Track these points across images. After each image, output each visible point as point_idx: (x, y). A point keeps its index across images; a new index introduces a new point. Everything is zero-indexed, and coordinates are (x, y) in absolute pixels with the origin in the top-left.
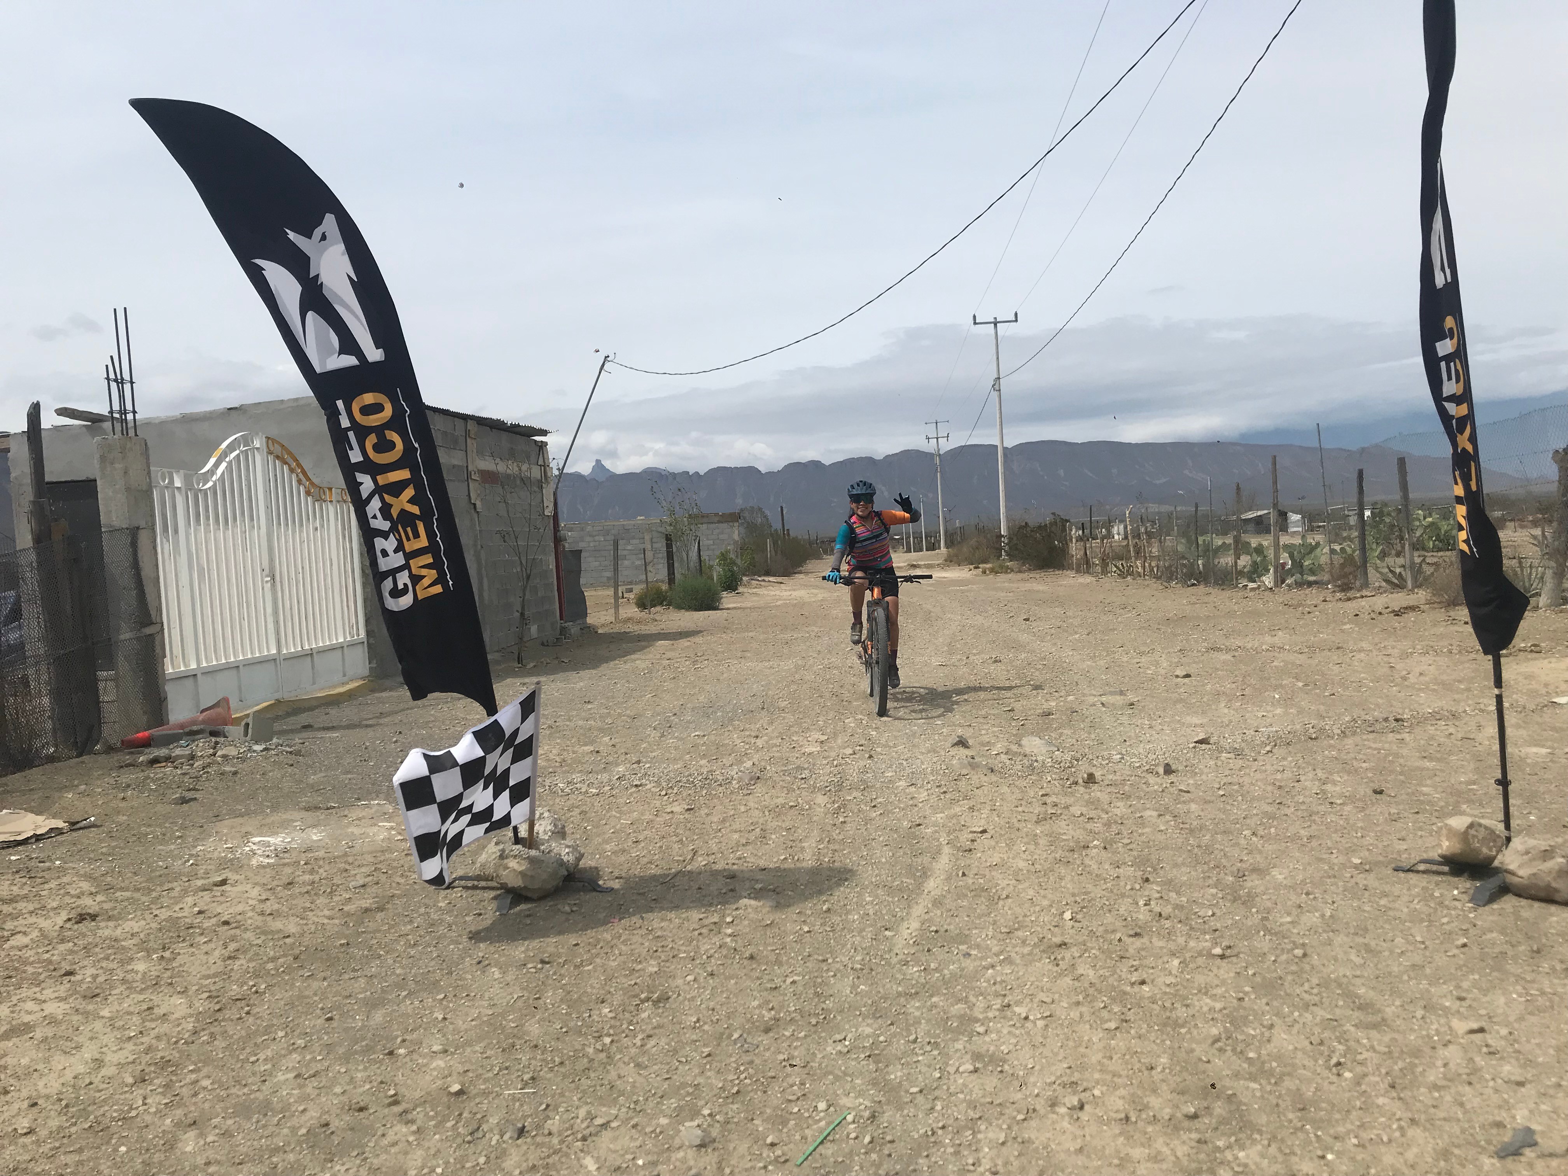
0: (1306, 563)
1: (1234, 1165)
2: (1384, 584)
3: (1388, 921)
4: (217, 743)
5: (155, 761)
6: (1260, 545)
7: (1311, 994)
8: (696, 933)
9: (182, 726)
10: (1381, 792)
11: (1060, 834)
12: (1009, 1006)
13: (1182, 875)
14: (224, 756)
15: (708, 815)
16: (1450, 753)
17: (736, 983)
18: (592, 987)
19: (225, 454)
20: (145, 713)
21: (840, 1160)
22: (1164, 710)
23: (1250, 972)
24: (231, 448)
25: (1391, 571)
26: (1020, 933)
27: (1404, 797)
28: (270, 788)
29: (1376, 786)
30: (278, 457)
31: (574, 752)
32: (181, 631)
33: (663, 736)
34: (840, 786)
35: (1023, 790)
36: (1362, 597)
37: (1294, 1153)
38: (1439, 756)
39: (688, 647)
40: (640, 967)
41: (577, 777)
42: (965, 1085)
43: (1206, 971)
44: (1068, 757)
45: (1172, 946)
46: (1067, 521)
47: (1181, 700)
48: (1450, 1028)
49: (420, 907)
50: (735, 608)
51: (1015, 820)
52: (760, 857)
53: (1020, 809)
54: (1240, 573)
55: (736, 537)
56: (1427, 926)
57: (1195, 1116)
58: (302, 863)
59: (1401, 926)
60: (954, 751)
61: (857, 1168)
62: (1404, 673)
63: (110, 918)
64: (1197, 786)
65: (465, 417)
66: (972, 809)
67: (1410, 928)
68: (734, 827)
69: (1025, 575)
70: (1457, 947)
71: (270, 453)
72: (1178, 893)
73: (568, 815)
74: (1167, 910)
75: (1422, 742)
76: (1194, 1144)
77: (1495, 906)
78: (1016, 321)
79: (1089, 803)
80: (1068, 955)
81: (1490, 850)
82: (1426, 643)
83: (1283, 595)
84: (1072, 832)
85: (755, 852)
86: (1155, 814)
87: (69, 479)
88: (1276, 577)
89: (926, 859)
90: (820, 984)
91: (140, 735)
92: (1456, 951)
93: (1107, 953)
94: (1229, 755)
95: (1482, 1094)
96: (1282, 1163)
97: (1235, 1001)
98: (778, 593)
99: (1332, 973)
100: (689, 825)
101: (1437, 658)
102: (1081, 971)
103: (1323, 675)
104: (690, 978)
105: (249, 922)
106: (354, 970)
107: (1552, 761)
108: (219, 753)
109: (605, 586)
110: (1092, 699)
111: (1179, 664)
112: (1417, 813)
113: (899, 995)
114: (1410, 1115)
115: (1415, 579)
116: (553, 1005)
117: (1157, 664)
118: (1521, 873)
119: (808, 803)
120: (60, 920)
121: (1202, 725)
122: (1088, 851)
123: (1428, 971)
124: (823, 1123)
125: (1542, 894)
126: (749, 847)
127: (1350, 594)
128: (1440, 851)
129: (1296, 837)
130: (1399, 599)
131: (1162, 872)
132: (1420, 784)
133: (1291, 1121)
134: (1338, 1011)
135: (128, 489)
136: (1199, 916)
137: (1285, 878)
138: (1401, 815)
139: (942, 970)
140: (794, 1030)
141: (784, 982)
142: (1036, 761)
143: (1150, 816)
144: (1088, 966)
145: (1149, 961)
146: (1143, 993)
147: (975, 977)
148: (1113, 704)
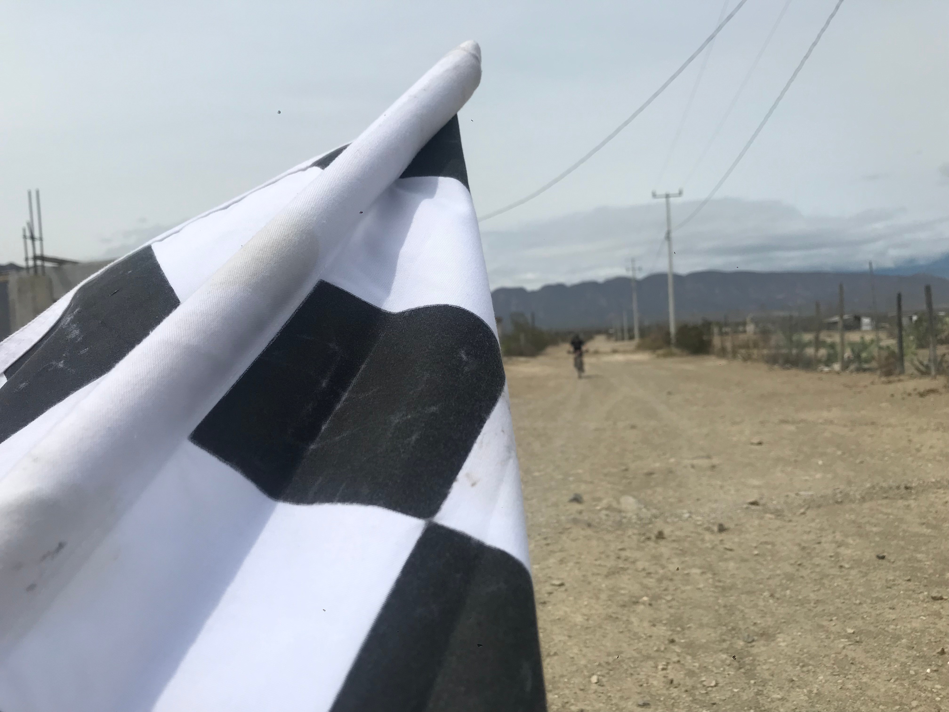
0: (863, 356)
2: (915, 372)
6: (832, 341)
10: (883, 558)
25: (921, 363)
27: (901, 563)
29: (880, 551)
35: (607, 544)
36: (899, 381)
46: (711, 323)
47: (750, 464)
51: (590, 574)
54: (819, 361)
60: (569, 506)
62: (919, 445)
66: (561, 561)
69: (684, 359)
74: (679, 676)
75: (924, 509)
79: (653, 558)
82: (938, 420)
83: (846, 377)
88: (842, 365)
94: (771, 516)
101: (945, 434)
103: (858, 445)
111: (757, 434)
115: (937, 369)
117: (742, 432)
122: (636, 607)
127: (891, 378)
129: (806, 601)
130: (925, 384)
131: (687, 633)
132: (916, 550)
136: (704, 686)
137: (787, 646)
138: (896, 582)
142: (625, 517)
143: (695, 573)
148: (700, 466)
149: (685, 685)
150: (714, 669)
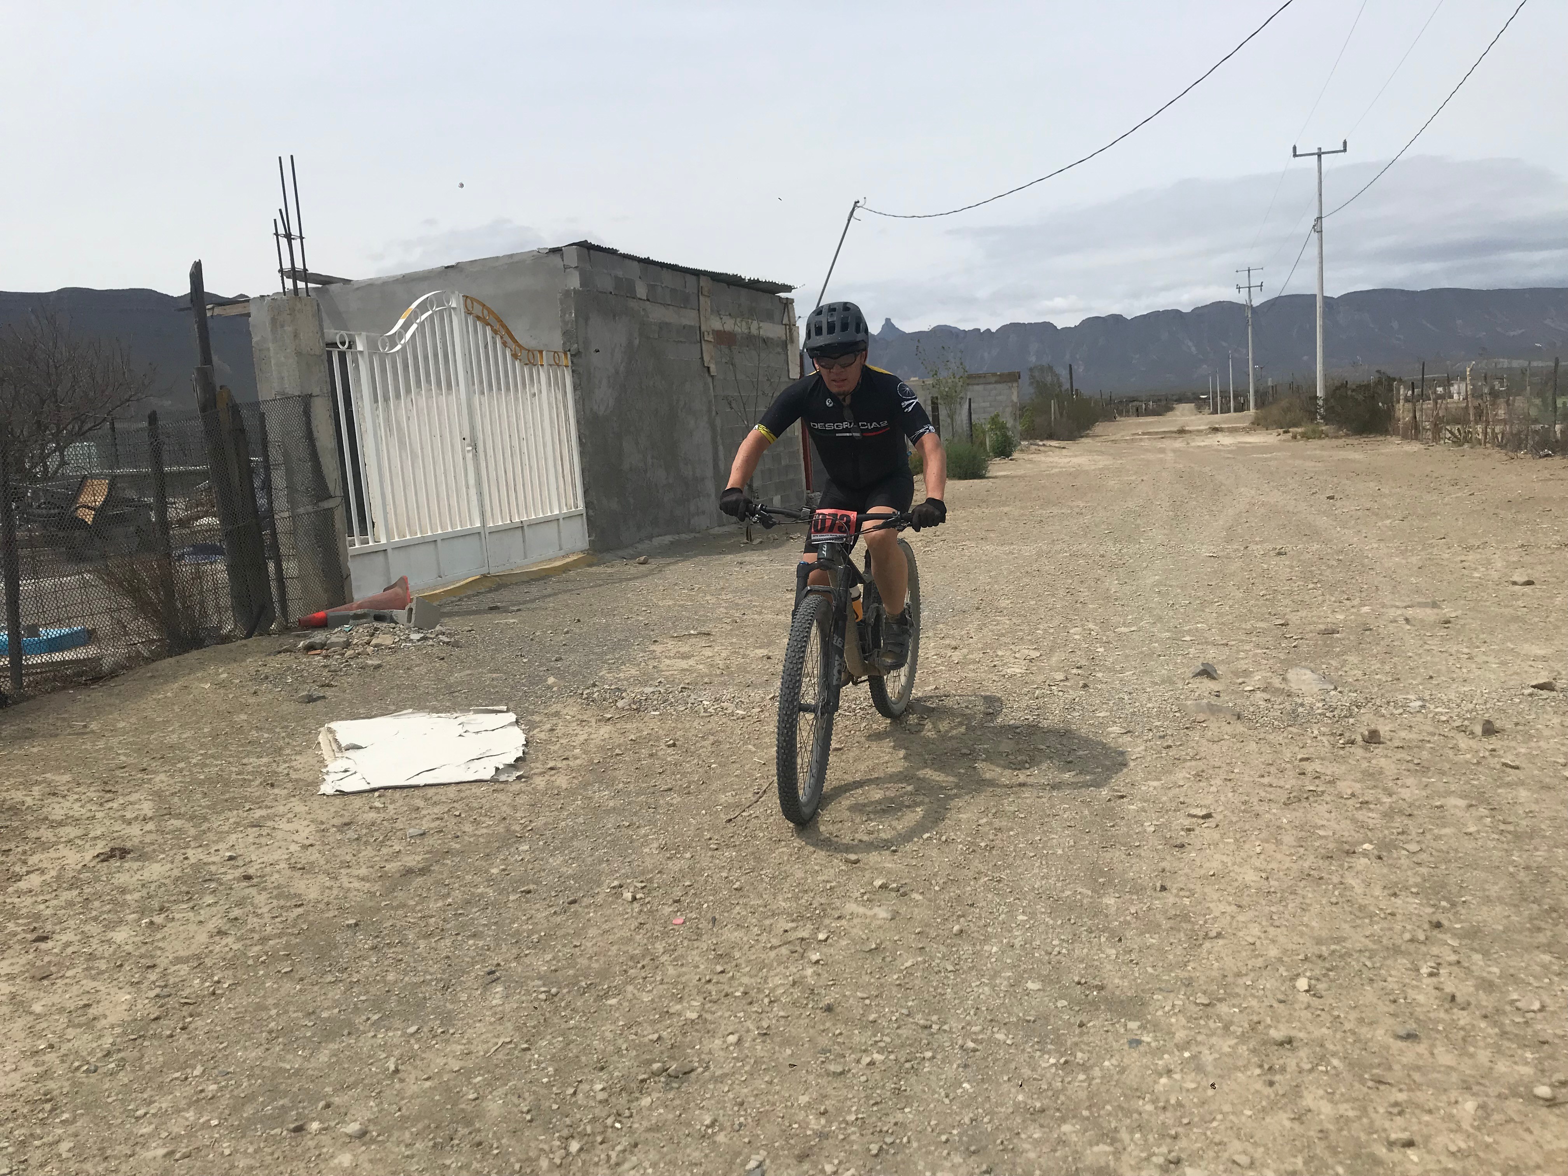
4: (376, 629)
5: (310, 648)
9: (358, 607)
11: (1316, 826)
13: (1497, 921)
14: (376, 646)
19: (415, 315)
20: (325, 591)
22: (1492, 632)
24: (422, 308)
26: (1223, 1009)
30: (478, 318)
31: (744, 656)
35: (1276, 749)
44: (1346, 701)
45: (1467, 1068)
46: (1394, 380)
47: (1516, 619)
50: (1004, 476)
51: (1255, 800)
53: (1266, 780)
55: (1015, 399)
60: (1195, 684)
63: (140, 857)
64: (1531, 758)
65: (697, 273)
66: (1199, 776)
71: (469, 313)
72: (1486, 954)
74: (1465, 989)
78: (1345, 150)
79: (1366, 776)
80: (1291, 1064)
84: (1333, 824)
91: (318, 614)
93: (1357, 1070)
98: (1057, 459)
102: (1309, 1100)
105: (274, 877)
108: (374, 642)
110: (1392, 613)
111: (1519, 566)
113: (1016, 1110)
116: (539, 1064)
117: (1488, 563)
121: (1545, 659)
122: (1353, 861)
131: (1463, 912)
135: (299, 354)
136: (1518, 1009)
139: (1092, 1067)
140: (840, 1163)
141: (858, 1061)
142: (1302, 705)
143: (1456, 806)
144: (1321, 1092)
145: (1425, 1096)
146: (1409, 1166)
147: (1138, 1093)
148: (1422, 621)
149: (1479, 1006)
150: (1531, 980)
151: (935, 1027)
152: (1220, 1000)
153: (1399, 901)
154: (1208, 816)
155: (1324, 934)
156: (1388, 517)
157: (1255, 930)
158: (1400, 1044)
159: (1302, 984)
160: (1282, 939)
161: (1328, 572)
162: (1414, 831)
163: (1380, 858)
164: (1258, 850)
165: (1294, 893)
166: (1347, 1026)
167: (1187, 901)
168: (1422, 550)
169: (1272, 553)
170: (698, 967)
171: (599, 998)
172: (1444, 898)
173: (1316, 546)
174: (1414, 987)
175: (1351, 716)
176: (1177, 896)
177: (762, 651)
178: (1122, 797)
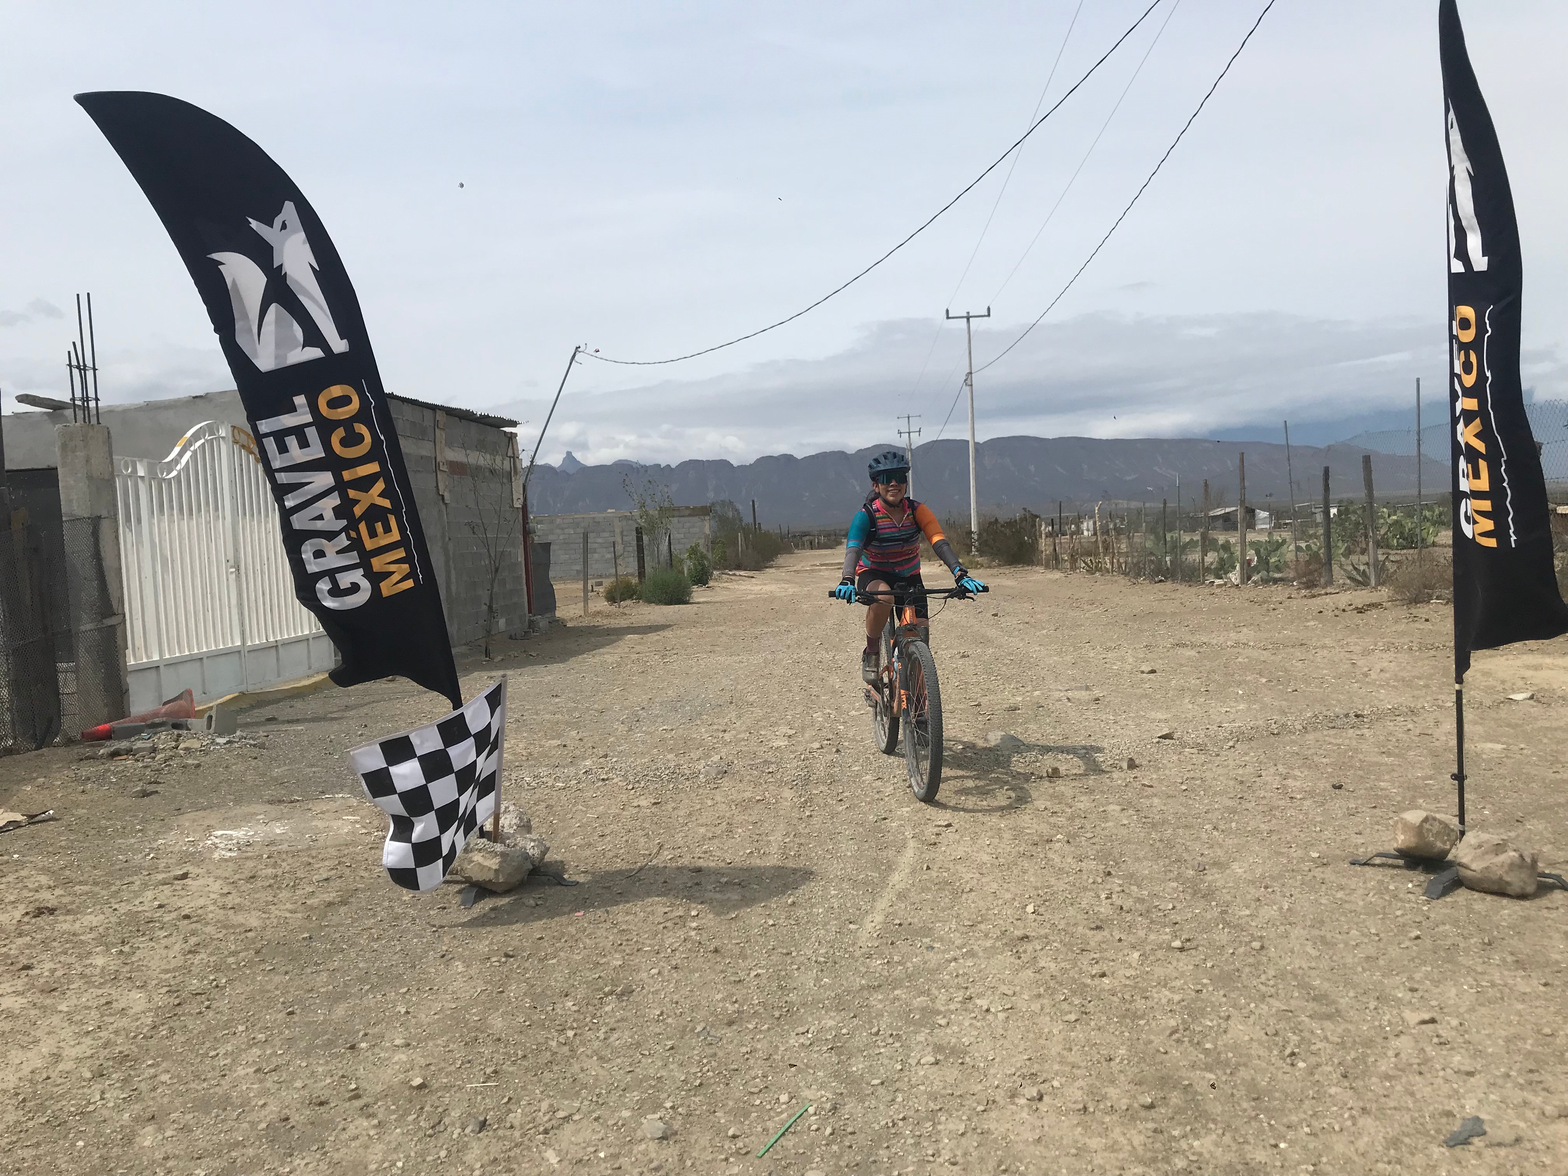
0: (1273, 560)
1: (1188, 1154)
2: (1348, 581)
3: (1344, 914)
4: (179, 736)
5: (115, 754)
6: (1228, 542)
7: (1268, 986)
8: (661, 927)
9: (143, 719)
10: (1340, 787)
11: (1024, 828)
12: (970, 998)
13: (1144, 869)
14: (186, 749)
15: (674, 809)
16: (1409, 748)
17: (700, 976)
18: (556, 981)
19: (190, 443)
20: (106, 705)
21: (801, 1151)
22: (1129, 706)
23: (1209, 965)
24: (196, 437)
25: (1355, 569)
26: (982, 927)
27: (1362, 792)
28: (234, 781)
29: (1335, 781)
30: (243, 446)
31: (541, 746)
32: (143, 621)
33: (630, 730)
34: (807, 781)
36: (1327, 594)
37: (1246, 1142)
38: (1397, 751)
39: (658, 641)
40: (604, 960)
41: (543, 771)
42: (925, 1076)
43: (1166, 964)
44: (1033, 751)
45: (1132, 939)
46: (1037, 516)
47: (1146, 696)
48: (1403, 1019)
49: (384, 901)
50: (703, 603)
51: (980, 815)
52: (727, 851)
53: (985, 803)
54: (1208, 570)
55: (707, 531)
56: (1383, 919)
57: (1151, 1106)
58: (265, 856)
59: (1356, 919)
61: (818, 1159)
62: (1366, 669)
63: (69, 912)
64: (1160, 781)
65: (433, 408)
67: (1364, 920)
68: (700, 821)
69: (994, 571)
70: (1410, 939)
71: (236, 442)
72: (1140, 887)
73: (534, 809)
74: (1128, 904)
75: (1382, 738)
76: (1151, 1134)
77: (1448, 899)
78: (989, 315)
79: (1052, 796)
80: (1029, 947)
81: (1444, 843)
82: (1389, 640)
83: (1250, 591)
84: (1035, 825)
85: (721, 846)
86: (1118, 808)
87: (30, 467)
88: (1242, 574)
89: (891, 853)
90: (784, 977)
91: (100, 727)
92: (1407, 943)
93: (1069, 946)
94: (1192, 751)
95: (1432, 1084)
96: (1236, 1151)
97: (1194, 993)
98: (749, 587)
99: (1289, 964)
100: (655, 819)
101: (1399, 655)
102: (1042, 964)
103: (1286, 671)
104: (654, 971)
105: (211, 915)
106: (316, 964)
107: (1507, 757)
108: (182, 746)
109: (575, 579)
110: (1057, 695)
111: (1145, 660)
112: (1375, 807)
113: (862, 988)
114: (1361, 1104)
115: (1378, 577)
116: (516, 998)
117: (1123, 660)
118: (1474, 866)
119: (775, 797)
120: (18, 915)
121: (1166, 721)
122: (1051, 845)
123: (1381, 962)
124: (785, 1115)
125: (1495, 888)
126: (716, 841)
127: (1315, 591)
128: (1395, 845)
129: (1256, 832)
130: (1362, 597)
131: (1124, 866)
132: (1378, 779)
133: (1245, 1110)
134: (1292, 1002)
135: (90, 478)
136: (1160, 910)
137: (1245, 872)
138: (1359, 810)
139: (905, 963)
140: (757, 1023)
141: (748, 975)
142: (1003, 756)
143: (1114, 810)
144: (1049, 959)
145: (1110, 954)
146: (1103, 985)
147: (937, 970)
148: (1079, 699)
149: (1137, 910)
150: (1167, 895)
151: (794, 954)
152: (979, 923)
153: (1083, 864)
154: (949, 825)
155: (1039, 885)
156: (1044, 628)
157: (995, 886)
158: (1092, 932)
159: (1030, 909)
160: (1012, 889)
161: (1004, 669)
162: (1088, 827)
163: (1068, 842)
164: (988, 842)
165: (1016, 864)
166: (1060, 927)
167: (946, 874)
168: (1074, 651)
169: (958, 656)
170: (607, 938)
171: (541, 960)
172: (1111, 860)
173: (991, 651)
174: (1098, 906)
175: (1037, 761)
176: (938, 872)
177: (555, 741)
178: (885, 819)
